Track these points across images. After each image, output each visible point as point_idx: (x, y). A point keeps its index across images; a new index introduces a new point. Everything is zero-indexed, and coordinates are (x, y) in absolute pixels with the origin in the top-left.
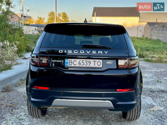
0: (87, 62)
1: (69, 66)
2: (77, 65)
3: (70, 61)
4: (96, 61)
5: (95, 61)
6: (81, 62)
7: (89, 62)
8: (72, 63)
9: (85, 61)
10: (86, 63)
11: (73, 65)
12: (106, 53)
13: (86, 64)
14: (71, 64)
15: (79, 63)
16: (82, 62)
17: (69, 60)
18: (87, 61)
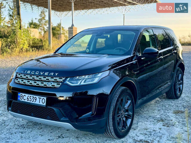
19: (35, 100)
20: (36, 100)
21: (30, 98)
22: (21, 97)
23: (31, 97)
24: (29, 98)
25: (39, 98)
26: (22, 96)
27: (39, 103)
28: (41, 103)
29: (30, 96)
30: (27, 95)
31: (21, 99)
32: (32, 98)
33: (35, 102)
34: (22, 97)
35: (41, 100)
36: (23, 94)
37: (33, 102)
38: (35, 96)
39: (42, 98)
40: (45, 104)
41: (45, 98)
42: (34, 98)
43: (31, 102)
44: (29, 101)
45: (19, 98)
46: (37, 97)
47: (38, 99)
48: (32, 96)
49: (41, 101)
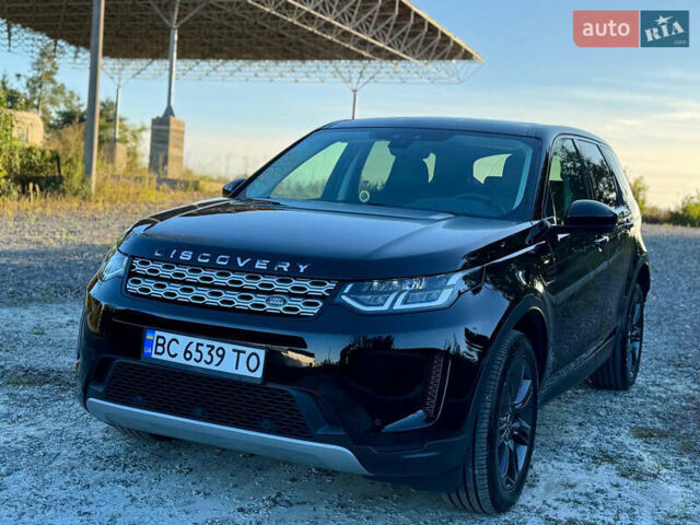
19: (217, 360)
20: (222, 357)
21: (197, 350)
22: (158, 344)
23: (200, 348)
24: (192, 348)
25: (234, 350)
26: (161, 341)
27: (237, 368)
28: (243, 371)
29: (198, 344)
30: (184, 340)
31: (156, 353)
32: (205, 350)
33: (217, 365)
34: (163, 345)
35: (243, 357)
36: (169, 336)
37: (211, 367)
38: (217, 344)
39: (249, 350)
40: (259, 374)
41: (262, 353)
42: (214, 353)
43: (202, 365)
44: (192, 363)
45: (147, 350)
46: (229, 348)
47: (230, 357)
48: (206, 342)
49: (241, 362)
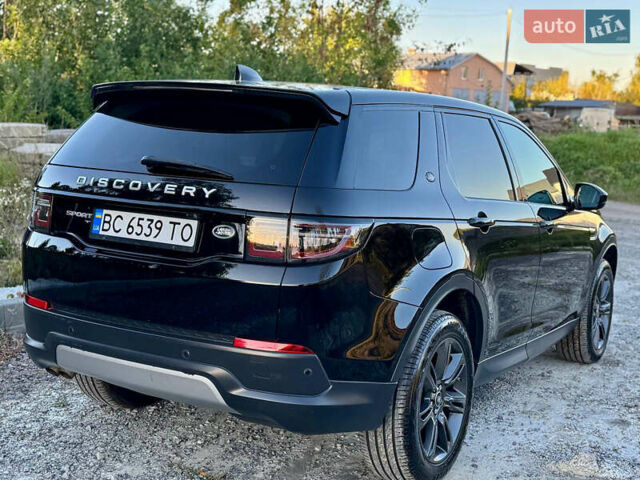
0: (153, 226)
1: (101, 233)
2: (123, 234)
3: (106, 215)
4: (179, 224)
5: (175, 224)
6: (134, 223)
7: (159, 225)
8: (112, 223)
9: (148, 220)
10: (149, 227)
11: (111, 233)
12: (207, 196)
13: (148, 231)
14: (106, 226)
15: (129, 226)
16: (139, 225)
17: (105, 212)
18: (152, 221)
